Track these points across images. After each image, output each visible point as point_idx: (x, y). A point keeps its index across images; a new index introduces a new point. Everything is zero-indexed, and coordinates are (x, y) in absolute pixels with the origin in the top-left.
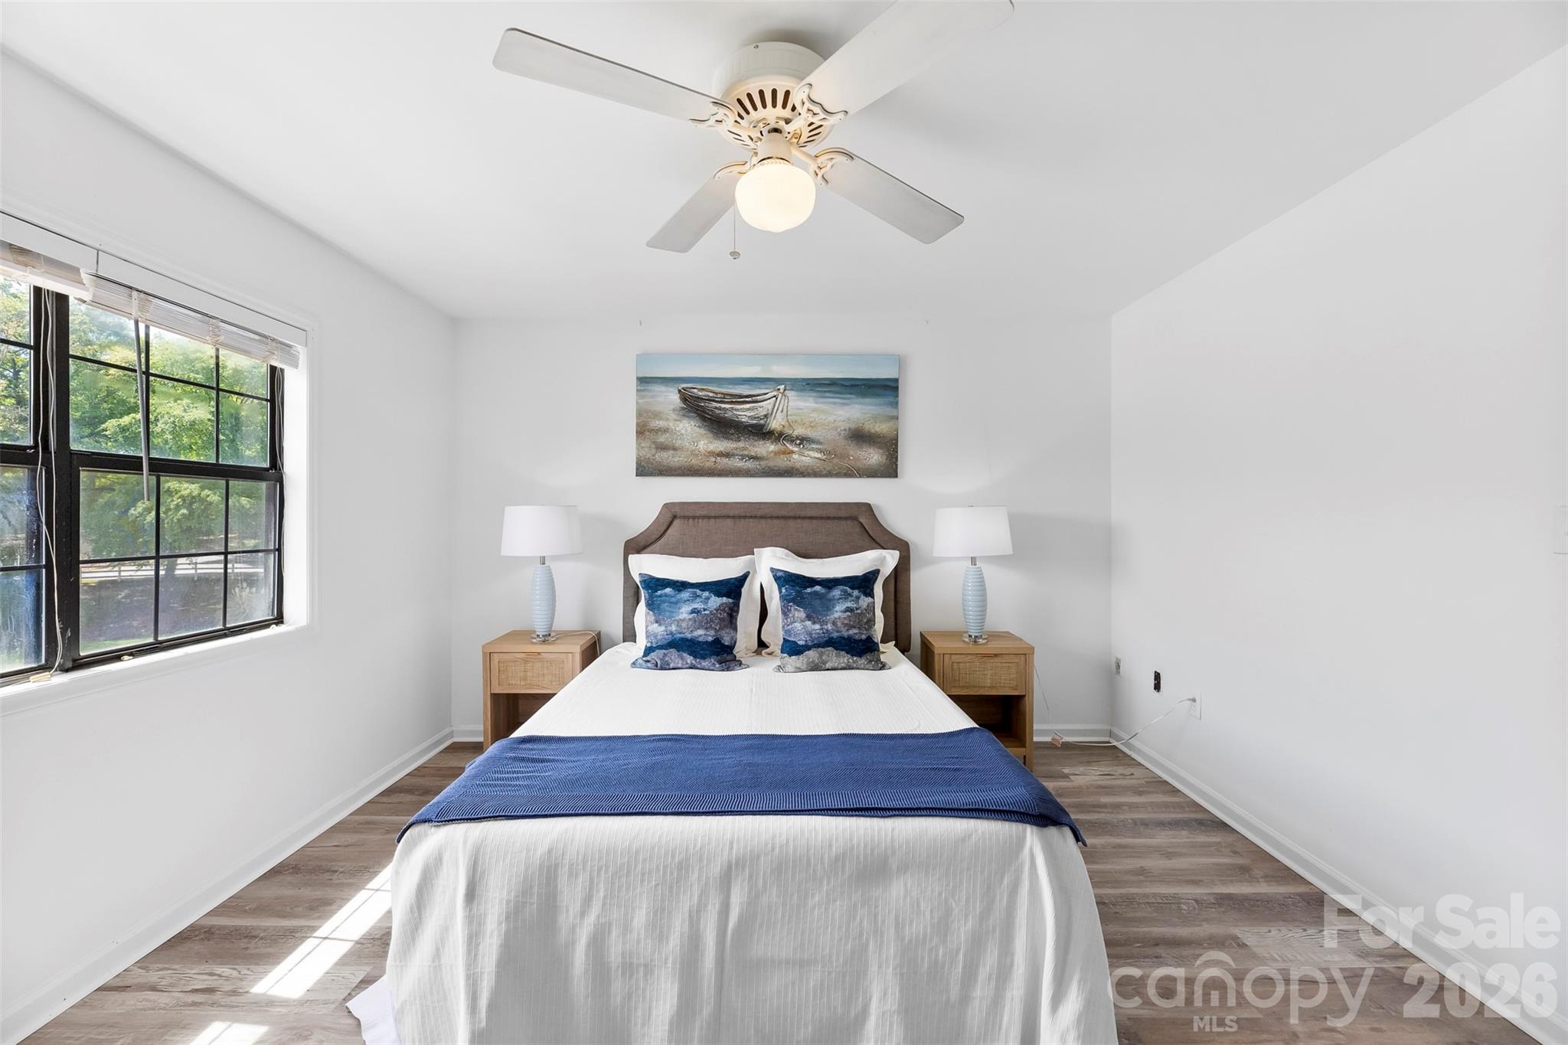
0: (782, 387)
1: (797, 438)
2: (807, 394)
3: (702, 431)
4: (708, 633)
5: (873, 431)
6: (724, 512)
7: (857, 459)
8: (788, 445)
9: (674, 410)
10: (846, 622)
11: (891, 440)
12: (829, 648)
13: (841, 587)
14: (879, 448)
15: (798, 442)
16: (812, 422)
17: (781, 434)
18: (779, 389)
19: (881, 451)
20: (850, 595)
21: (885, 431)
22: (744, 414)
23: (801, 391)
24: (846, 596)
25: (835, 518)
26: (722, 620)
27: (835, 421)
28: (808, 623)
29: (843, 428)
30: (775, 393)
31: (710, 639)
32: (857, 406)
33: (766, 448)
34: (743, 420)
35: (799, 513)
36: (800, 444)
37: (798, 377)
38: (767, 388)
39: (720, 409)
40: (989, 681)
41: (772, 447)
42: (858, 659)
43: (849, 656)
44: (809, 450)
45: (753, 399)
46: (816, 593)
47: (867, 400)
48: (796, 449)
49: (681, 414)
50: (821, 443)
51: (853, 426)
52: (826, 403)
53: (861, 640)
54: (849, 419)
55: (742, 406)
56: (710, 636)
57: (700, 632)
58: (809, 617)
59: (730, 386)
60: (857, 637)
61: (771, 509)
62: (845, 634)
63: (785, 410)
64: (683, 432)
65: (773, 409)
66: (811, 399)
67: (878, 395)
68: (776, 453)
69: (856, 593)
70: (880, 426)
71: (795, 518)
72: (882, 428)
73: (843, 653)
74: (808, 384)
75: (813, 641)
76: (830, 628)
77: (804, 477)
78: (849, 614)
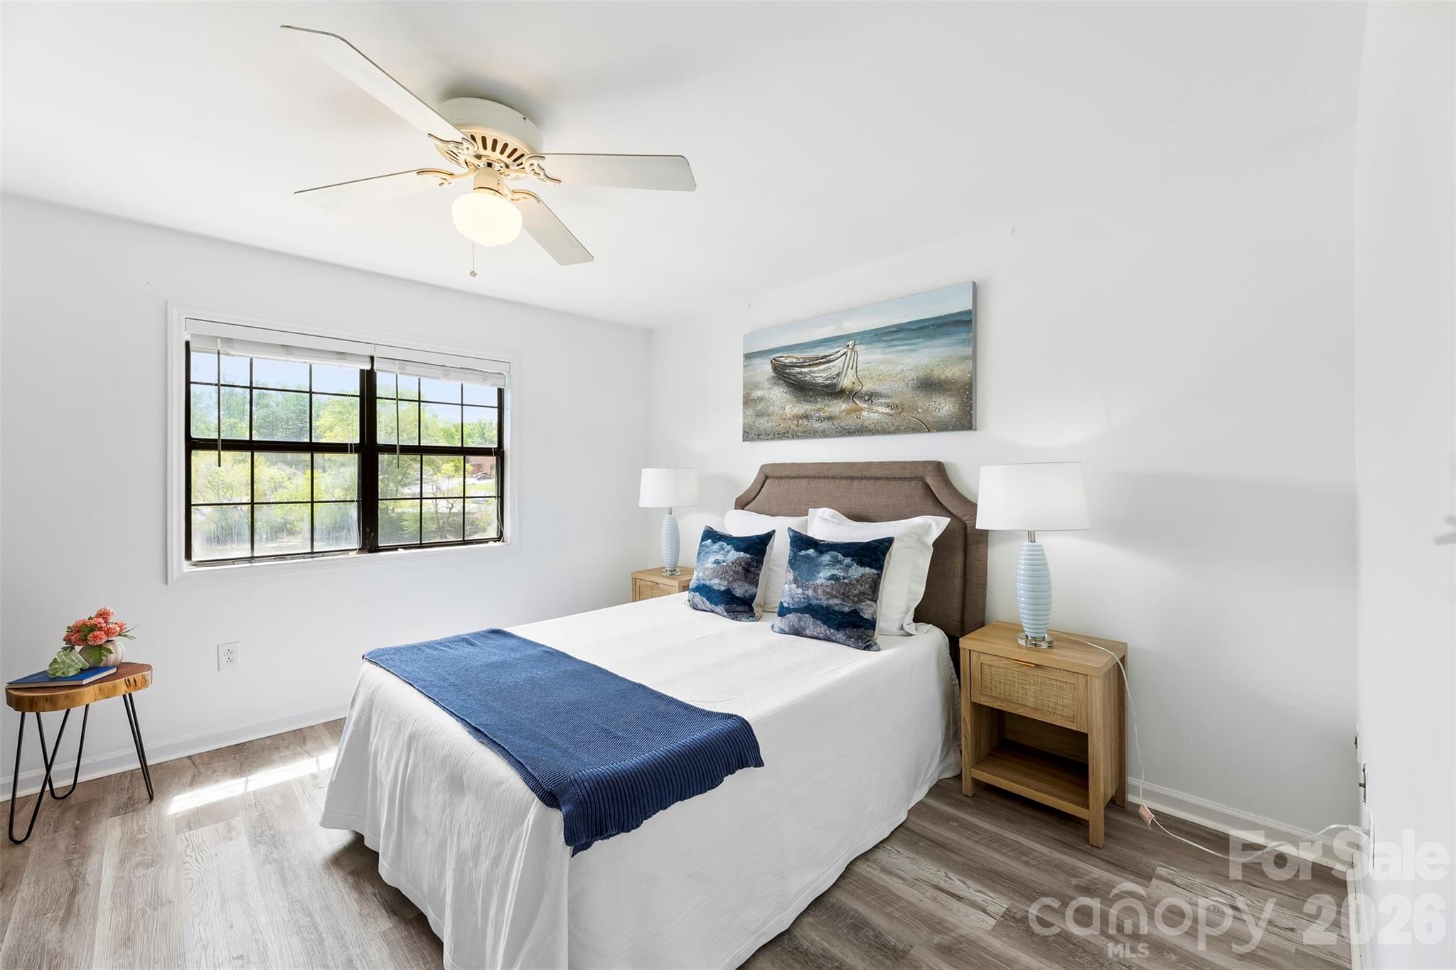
0: (850, 343)
1: (866, 394)
2: (876, 346)
3: (788, 396)
4: (722, 583)
5: (943, 377)
6: (802, 473)
7: (926, 411)
8: (858, 402)
9: (768, 379)
10: (828, 590)
11: (965, 385)
12: (807, 615)
13: (833, 553)
14: (950, 396)
15: (867, 398)
16: (880, 375)
17: (851, 391)
18: (848, 346)
19: (953, 400)
20: (840, 562)
21: (957, 374)
22: (820, 375)
23: (869, 343)
24: (835, 562)
25: (900, 479)
26: (736, 572)
27: (902, 371)
28: (794, 586)
29: (910, 378)
30: (845, 350)
31: (723, 588)
32: (925, 350)
33: (838, 407)
34: (819, 381)
35: (865, 473)
36: (869, 399)
37: (866, 329)
38: (839, 347)
39: (800, 373)
40: (1032, 700)
41: (844, 406)
42: (836, 632)
43: (826, 627)
44: (878, 406)
45: (826, 360)
46: (807, 557)
47: (936, 342)
48: (865, 406)
49: (773, 382)
50: (889, 397)
51: (921, 374)
52: (892, 352)
53: (842, 613)
54: (917, 367)
55: (818, 368)
56: (723, 585)
57: (716, 581)
58: (795, 581)
59: (809, 350)
60: (837, 608)
61: (840, 470)
62: (824, 603)
63: (855, 367)
64: (774, 398)
65: (843, 367)
66: (878, 350)
67: (948, 334)
68: (848, 412)
69: (848, 560)
70: (951, 370)
71: (862, 478)
72: (955, 372)
73: (819, 622)
74: (876, 335)
75: (794, 605)
76: (811, 594)
77: (873, 434)
78: (834, 582)
